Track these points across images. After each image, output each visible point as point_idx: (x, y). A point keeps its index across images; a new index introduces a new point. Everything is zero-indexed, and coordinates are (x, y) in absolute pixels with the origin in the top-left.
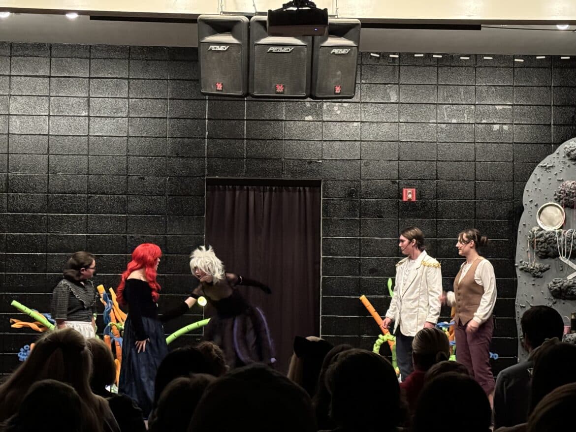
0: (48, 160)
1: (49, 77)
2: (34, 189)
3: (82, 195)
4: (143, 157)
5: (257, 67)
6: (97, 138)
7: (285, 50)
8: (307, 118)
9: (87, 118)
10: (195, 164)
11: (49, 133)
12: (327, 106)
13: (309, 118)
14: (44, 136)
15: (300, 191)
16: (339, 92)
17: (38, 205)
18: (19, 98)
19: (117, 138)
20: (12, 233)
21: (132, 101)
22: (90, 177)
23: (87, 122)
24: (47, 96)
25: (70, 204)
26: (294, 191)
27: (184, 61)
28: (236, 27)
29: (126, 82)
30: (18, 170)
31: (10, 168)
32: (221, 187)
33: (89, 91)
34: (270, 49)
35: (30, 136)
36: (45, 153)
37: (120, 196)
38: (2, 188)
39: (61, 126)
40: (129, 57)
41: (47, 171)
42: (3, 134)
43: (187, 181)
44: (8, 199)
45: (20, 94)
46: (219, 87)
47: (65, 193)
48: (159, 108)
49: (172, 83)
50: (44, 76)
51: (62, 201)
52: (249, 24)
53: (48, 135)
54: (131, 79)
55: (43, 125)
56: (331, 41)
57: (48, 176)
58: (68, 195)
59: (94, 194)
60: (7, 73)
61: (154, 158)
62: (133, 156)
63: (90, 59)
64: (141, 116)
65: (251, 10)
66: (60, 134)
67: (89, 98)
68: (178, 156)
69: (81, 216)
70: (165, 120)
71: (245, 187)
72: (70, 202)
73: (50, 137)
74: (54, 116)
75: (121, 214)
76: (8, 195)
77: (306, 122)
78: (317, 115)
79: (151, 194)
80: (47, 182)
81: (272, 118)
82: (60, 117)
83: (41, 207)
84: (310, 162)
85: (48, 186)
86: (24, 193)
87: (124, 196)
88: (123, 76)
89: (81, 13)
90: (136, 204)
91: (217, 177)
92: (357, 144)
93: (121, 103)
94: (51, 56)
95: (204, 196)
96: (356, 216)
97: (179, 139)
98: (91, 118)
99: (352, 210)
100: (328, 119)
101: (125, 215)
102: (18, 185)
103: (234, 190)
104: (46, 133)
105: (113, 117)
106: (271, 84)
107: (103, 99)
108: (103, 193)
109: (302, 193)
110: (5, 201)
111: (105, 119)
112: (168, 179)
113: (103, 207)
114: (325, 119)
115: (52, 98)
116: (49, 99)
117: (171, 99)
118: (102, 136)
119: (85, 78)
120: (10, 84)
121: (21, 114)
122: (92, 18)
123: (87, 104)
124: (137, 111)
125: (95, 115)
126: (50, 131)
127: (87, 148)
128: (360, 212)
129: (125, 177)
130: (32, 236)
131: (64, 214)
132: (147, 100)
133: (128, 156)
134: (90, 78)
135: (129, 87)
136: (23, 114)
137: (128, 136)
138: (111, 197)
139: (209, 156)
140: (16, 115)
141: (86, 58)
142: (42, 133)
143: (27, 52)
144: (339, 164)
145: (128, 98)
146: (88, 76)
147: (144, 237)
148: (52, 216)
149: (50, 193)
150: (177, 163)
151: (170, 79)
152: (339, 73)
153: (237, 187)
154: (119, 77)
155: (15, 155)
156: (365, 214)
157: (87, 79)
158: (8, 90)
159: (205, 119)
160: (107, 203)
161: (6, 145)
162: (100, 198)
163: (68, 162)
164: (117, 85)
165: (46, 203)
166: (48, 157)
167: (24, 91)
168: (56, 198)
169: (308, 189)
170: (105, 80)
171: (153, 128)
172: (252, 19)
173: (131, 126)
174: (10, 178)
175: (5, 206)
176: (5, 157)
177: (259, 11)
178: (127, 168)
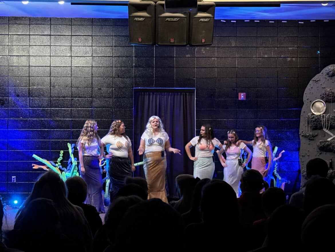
0: (50, 81)
1: (50, 35)
2: (43, 95)
3: (69, 98)
4: (100, 78)
5: (160, 29)
6: (76, 67)
7: (175, 19)
8: (187, 56)
9: (70, 57)
10: (128, 81)
11: (50, 65)
12: (198, 49)
13: (189, 56)
14: (48, 67)
15: (183, 95)
16: (204, 42)
17: (45, 104)
18: (35, 47)
19: (86, 68)
20: (32, 119)
21: (94, 48)
22: (73, 88)
23: (70, 59)
24: (49, 46)
25: (62, 103)
26: (181, 95)
27: (122, 26)
28: (148, 8)
29: (91, 37)
30: (34, 85)
31: (31, 84)
32: (143, 93)
33: (71, 43)
34: (167, 20)
35: (40, 67)
36: (49, 76)
37: (89, 99)
38: (27, 95)
39: (57, 62)
40: (92, 24)
41: (50, 86)
42: (26, 66)
43: (124, 90)
44: (30, 101)
45: (35, 45)
46: (140, 40)
47: (59, 97)
48: (108, 52)
49: (115, 38)
50: (47, 35)
51: (58, 101)
52: (155, 6)
54: (93, 36)
55: (46, 62)
56: (200, 15)
57: (51, 88)
58: (61, 98)
59: (74, 97)
60: (28, 34)
61: (106, 78)
62: (95, 77)
63: (71, 25)
64: (99, 56)
66: (56, 66)
67: (71, 46)
68: (119, 77)
69: (68, 109)
70: (112, 58)
71: (155, 93)
72: (62, 102)
73: (51, 67)
74: (53, 56)
75: (89, 108)
76: (30, 99)
77: (187, 58)
78: (192, 54)
79: (105, 97)
80: (50, 91)
81: (168, 56)
82: (56, 57)
83: (47, 105)
84: (189, 79)
85: (50, 94)
86: (38, 97)
87: (90, 98)
88: (89, 34)
89: (66, 1)
90: (97, 102)
91: (139, 88)
92: (214, 69)
93: (88, 49)
94: (51, 24)
95: (133, 98)
96: (214, 108)
97: (119, 68)
98: (73, 57)
99: (211, 104)
100: (199, 56)
101: (91, 109)
102: (35, 93)
103: (149, 95)
104: (49, 65)
105: (84, 56)
106: (167, 38)
107: (79, 47)
108: (80, 97)
109: (185, 96)
110: (28, 101)
111: (80, 57)
112: (113, 89)
113: (79, 105)
114: (197, 56)
115: (52, 47)
116: (50, 47)
117: (115, 46)
118: (79, 67)
119: (69, 36)
120: (30, 40)
121: (35, 55)
122: (72, 4)
123: (70, 49)
124: (97, 53)
125: (75, 56)
126: (51, 64)
127: (70, 73)
128: (216, 106)
129: (91, 88)
130: (43, 120)
131: (59, 109)
132: (102, 47)
133: (92, 77)
134: (71, 36)
135: (92, 40)
136: (37, 55)
137: (92, 67)
138: (84, 99)
139: (135, 77)
140: (33, 56)
141: (69, 25)
142: (47, 66)
143: (38, 22)
144: (205, 80)
145: (92, 46)
146: (70, 34)
148: (53, 110)
149: (52, 97)
150: (118, 81)
151: (114, 36)
152: (204, 32)
153: (151, 93)
154: (87, 35)
155: (33, 77)
156: (219, 107)
157: (70, 36)
158: (28, 42)
159: (133, 57)
160: (82, 102)
161: (28, 72)
162: (78, 100)
163: (61, 81)
164: (86, 39)
165: (49, 103)
166: (50, 78)
167: (37, 43)
168: (55, 100)
169: (188, 94)
170: (79, 37)
171: (105, 62)
172: (157, 3)
173: (94, 61)
174: (30, 89)
175: (28, 104)
176: (28, 78)
178: (92, 84)
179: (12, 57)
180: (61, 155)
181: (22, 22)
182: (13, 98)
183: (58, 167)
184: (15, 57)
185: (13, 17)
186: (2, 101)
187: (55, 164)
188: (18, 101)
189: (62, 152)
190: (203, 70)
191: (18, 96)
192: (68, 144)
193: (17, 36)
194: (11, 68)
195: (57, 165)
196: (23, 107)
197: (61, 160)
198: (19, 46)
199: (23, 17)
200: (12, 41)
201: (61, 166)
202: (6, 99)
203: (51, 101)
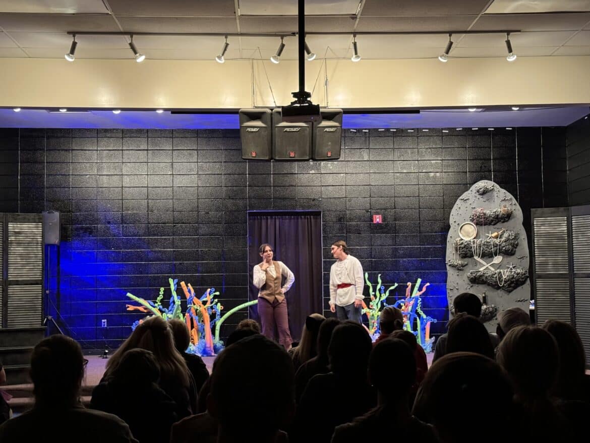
0: (148, 204)
1: (147, 150)
2: (139, 221)
3: (170, 224)
4: (207, 200)
5: (278, 141)
6: (179, 188)
7: (295, 130)
9: (172, 175)
10: (241, 203)
12: (324, 164)
13: (313, 172)
14: (145, 188)
15: (308, 218)
17: (141, 232)
18: (129, 164)
19: (191, 188)
20: (126, 250)
21: (200, 164)
22: (175, 213)
23: (172, 178)
24: (146, 162)
25: (162, 230)
26: (305, 218)
27: (232, 137)
28: (264, 116)
29: (196, 152)
30: (129, 210)
31: (124, 209)
32: (258, 217)
33: (172, 158)
34: (285, 130)
35: (135, 188)
36: (146, 198)
37: (194, 225)
38: (119, 222)
39: (156, 181)
40: (197, 136)
41: (147, 210)
42: (119, 187)
43: (236, 214)
44: (123, 229)
45: (129, 161)
46: (254, 155)
47: (159, 223)
48: (217, 168)
49: (225, 152)
50: (144, 150)
51: (157, 228)
52: (271, 114)
53: (147, 187)
54: (199, 150)
55: (144, 181)
56: (324, 123)
57: (148, 213)
58: (161, 225)
59: (178, 223)
60: (121, 148)
61: (215, 200)
62: (202, 199)
63: (172, 138)
64: (206, 173)
65: (273, 105)
66: (155, 186)
67: (172, 163)
68: (230, 198)
69: (169, 238)
70: (221, 175)
71: (274, 217)
73: (149, 188)
74: (151, 175)
75: (195, 236)
76: (123, 226)
77: (311, 174)
78: (318, 170)
79: (213, 223)
80: (147, 217)
81: (289, 173)
82: (155, 176)
83: (144, 233)
84: (314, 200)
86: (133, 224)
87: (196, 225)
88: (194, 148)
89: (165, 110)
90: (204, 229)
91: (255, 211)
92: (343, 187)
93: (193, 165)
94: (148, 137)
95: (247, 223)
96: (343, 233)
97: (230, 188)
99: (341, 229)
100: (325, 172)
101: (197, 237)
102: (129, 219)
103: (267, 219)
104: (146, 186)
105: (188, 174)
106: (286, 152)
107: (181, 163)
108: (183, 223)
109: (309, 220)
110: (121, 229)
111: (183, 176)
112: (224, 213)
113: (183, 232)
114: (322, 172)
115: (149, 164)
116: (148, 165)
117: (225, 162)
118: (182, 187)
119: (169, 150)
120: (123, 156)
121: (130, 174)
122: (173, 113)
123: (171, 166)
124: (203, 170)
125: (177, 174)
126: (149, 184)
127: (172, 194)
128: (346, 231)
129: (197, 212)
130: (139, 251)
131: (158, 237)
132: (209, 163)
133: (198, 199)
134: (172, 150)
135: (197, 155)
137: (198, 187)
138: (188, 225)
139: (249, 198)
140: (127, 175)
141: (170, 137)
142: (144, 186)
143: (132, 135)
144: (332, 200)
145: (197, 162)
147: (209, 250)
148: (151, 238)
149: (149, 224)
150: (229, 203)
151: (224, 150)
152: (330, 143)
153: (269, 217)
154: (191, 149)
155: (127, 201)
156: (350, 232)
157: (171, 151)
158: (121, 159)
159: (247, 174)
160: (186, 229)
161: (121, 194)
162: (181, 226)
163: (161, 204)
164: (190, 154)
165: (147, 230)
166: (148, 201)
167: (131, 159)
168: (153, 227)
169: (312, 217)
170: (182, 151)
171: (214, 181)
172: (274, 111)
173: (200, 180)
174: (124, 215)
175: (121, 232)
176: (121, 201)
177: (278, 105)
178: (198, 207)
179: (101, 177)
180: (162, 293)
181: (113, 135)
182: (103, 226)
183: (158, 308)
184: (105, 177)
185: (102, 129)
186: (90, 229)
187: (154, 304)
188: (108, 229)
189: (162, 289)
190: (330, 188)
191: (109, 223)
192: (170, 279)
193: (107, 151)
194: (101, 189)
195: (156, 305)
196: (115, 236)
197: (161, 299)
198: (110, 164)
199: (114, 129)
200: (101, 159)
201: (161, 307)
202: (95, 227)
203: (148, 229)
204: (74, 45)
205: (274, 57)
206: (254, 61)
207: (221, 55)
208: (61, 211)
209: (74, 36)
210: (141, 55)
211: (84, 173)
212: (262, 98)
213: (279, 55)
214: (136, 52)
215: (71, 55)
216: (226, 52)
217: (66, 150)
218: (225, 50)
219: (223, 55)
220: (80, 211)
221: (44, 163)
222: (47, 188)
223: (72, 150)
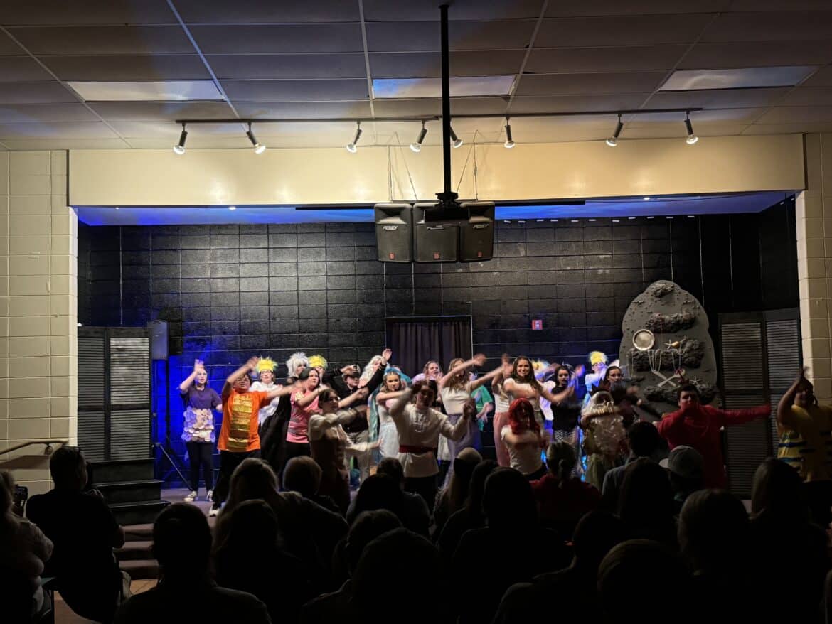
1: (268, 248)
2: (259, 331)
3: (295, 334)
4: (338, 305)
5: (419, 241)
6: (305, 291)
8: (458, 271)
9: (296, 277)
10: (377, 308)
13: (460, 270)
14: (266, 292)
15: (455, 325)
16: (481, 257)
17: (262, 343)
18: (247, 265)
19: (319, 291)
21: (329, 264)
22: (301, 321)
23: (296, 280)
24: (267, 263)
26: (451, 324)
27: (366, 233)
28: (403, 212)
29: (324, 249)
30: (247, 318)
31: (242, 317)
32: (397, 324)
33: (297, 257)
35: (254, 293)
36: (267, 304)
37: (323, 334)
38: (237, 332)
39: (278, 284)
40: (326, 231)
41: (268, 318)
42: (236, 292)
43: (371, 321)
44: (241, 340)
45: (247, 262)
46: (392, 256)
47: (282, 333)
48: (348, 268)
49: (358, 249)
50: (264, 248)
51: (280, 339)
52: (412, 209)
53: (269, 291)
54: (327, 247)
55: (264, 285)
56: (473, 219)
57: (270, 321)
58: (284, 335)
59: (304, 333)
60: (237, 247)
61: (346, 304)
62: (331, 304)
63: (297, 234)
64: (336, 274)
65: (413, 199)
66: (277, 290)
67: (297, 262)
68: (364, 302)
70: (353, 276)
71: (415, 324)
72: (286, 340)
73: (270, 293)
74: (273, 277)
76: (241, 337)
77: (458, 273)
78: (466, 269)
79: (345, 331)
80: (269, 326)
81: (433, 272)
82: (277, 278)
83: (266, 345)
84: (462, 303)
85: (270, 329)
86: (253, 334)
87: (326, 334)
88: (322, 245)
90: (335, 339)
91: (393, 317)
92: (497, 288)
93: (321, 265)
95: (384, 331)
96: (497, 342)
97: (364, 290)
98: (299, 277)
99: (494, 337)
100: (475, 271)
101: (327, 348)
102: (248, 329)
103: (406, 326)
104: (267, 290)
105: (315, 276)
106: (430, 254)
107: (308, 263)
108: (310, 332)
109: (457, 326)
110: (239, 340)
111: (309, 277)
112: (357, 320)
113: (310, 343)
114: (472, 271)
115: (270, 264)
116: (268, 265)
117: (357, 261)
118: (308, 290)
119: (294, 248)
120: (239, 255)
121: (248, 276)
122: (297, 209)
123: (296, 267)
124: (333, 271)
125: (302, 275)
126: (270, 288)
127: (297, 299)
128: (501, 339)
129: (326, 319)
131: (282, 349)
132: (339, 262)
133: (327, 304)
135: (326, 253)
136: (250, 276)
137: (327, 290)
139: (387, 302)
140: (245, 277)
141: (294, 234)
142: (264, 290)
143: (251, 231)
144: (483, 304)
145: (326, 261)
146: (295, 246)
148: (273, 351)
149: (271, 334)
150: (363, 308)
151: (356, 246)
152: (480, 242)
153: (409, 325)
154: (319, 246)
155: (245, 307)
156: (505, 340)
157: (296, 249)
158: (238, 259)
159: (384, 274)
160: (313, 339)
161: (238, 300)
163: (284, 310)
164: (317, 252)
166: (269, 308)
167: (250, 259)
168: (274, 338)
169: (460, 323)
170: (308, 249)
171: (345, 283)
172: (414, 206)
173: (329, 281)
174: (242, 324)
175: (239, 344)
176: (238, 308)
177: (419, 199)
178: (327, 314)
179: (215, 280)
181: (228, 231)
182: (218, 337)
184: (219, 280)
185: (215, 225)
186: (203, 340)
188: (224, 340)
190: (481, 290)
191: (225, 333)
193: (222, 251)
194: (214, 295)
196: (231, 348)
198: (224, 265)
199: (229, 225)
200: (216, 259)
202: (208, 338)
203: (270, 340)
204: (184, 135)
205: (414, 145)
206: (392, 148)
207: (353, 144)
208: (169, 321)
209: (184, 125)
210: (260, 145)
211: (196, 276)
212: (400, 190)
213: (420, 142)
214: (254, 142)
215: (180, 147)
216: (359, 140)
217: (175, 250)
218: (358, 137)
219: (355, 143)
220: (192, 320)
221: (149, 265)
222: (153, 293)
223: (181, 250)
